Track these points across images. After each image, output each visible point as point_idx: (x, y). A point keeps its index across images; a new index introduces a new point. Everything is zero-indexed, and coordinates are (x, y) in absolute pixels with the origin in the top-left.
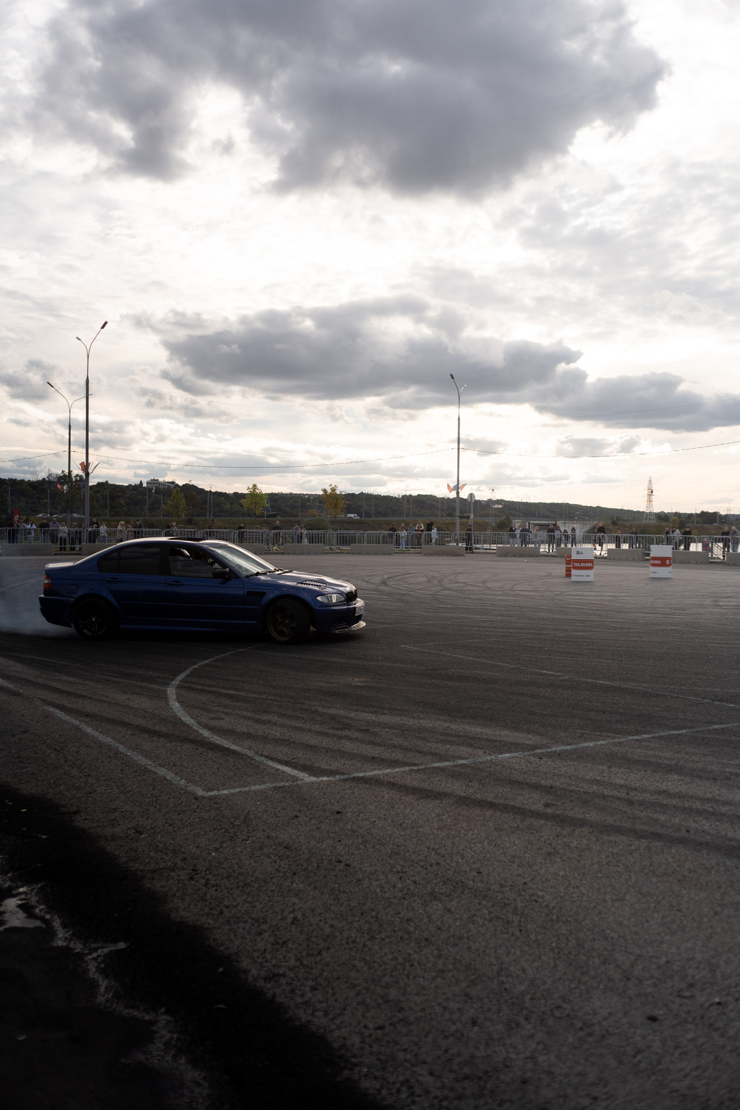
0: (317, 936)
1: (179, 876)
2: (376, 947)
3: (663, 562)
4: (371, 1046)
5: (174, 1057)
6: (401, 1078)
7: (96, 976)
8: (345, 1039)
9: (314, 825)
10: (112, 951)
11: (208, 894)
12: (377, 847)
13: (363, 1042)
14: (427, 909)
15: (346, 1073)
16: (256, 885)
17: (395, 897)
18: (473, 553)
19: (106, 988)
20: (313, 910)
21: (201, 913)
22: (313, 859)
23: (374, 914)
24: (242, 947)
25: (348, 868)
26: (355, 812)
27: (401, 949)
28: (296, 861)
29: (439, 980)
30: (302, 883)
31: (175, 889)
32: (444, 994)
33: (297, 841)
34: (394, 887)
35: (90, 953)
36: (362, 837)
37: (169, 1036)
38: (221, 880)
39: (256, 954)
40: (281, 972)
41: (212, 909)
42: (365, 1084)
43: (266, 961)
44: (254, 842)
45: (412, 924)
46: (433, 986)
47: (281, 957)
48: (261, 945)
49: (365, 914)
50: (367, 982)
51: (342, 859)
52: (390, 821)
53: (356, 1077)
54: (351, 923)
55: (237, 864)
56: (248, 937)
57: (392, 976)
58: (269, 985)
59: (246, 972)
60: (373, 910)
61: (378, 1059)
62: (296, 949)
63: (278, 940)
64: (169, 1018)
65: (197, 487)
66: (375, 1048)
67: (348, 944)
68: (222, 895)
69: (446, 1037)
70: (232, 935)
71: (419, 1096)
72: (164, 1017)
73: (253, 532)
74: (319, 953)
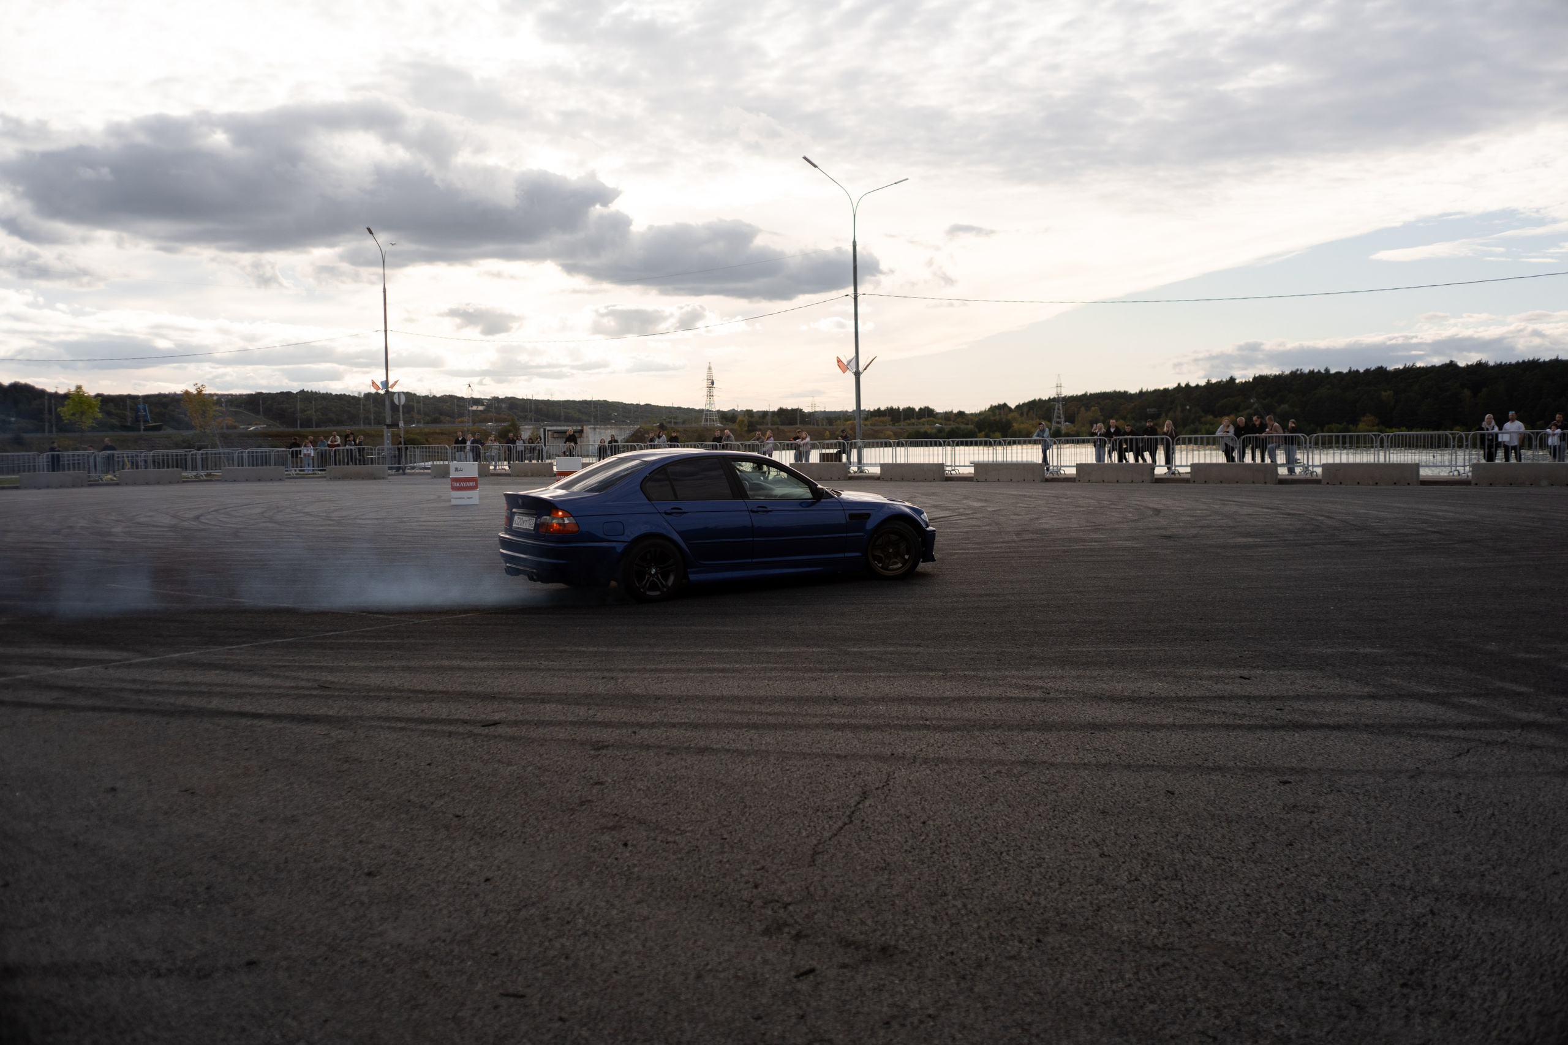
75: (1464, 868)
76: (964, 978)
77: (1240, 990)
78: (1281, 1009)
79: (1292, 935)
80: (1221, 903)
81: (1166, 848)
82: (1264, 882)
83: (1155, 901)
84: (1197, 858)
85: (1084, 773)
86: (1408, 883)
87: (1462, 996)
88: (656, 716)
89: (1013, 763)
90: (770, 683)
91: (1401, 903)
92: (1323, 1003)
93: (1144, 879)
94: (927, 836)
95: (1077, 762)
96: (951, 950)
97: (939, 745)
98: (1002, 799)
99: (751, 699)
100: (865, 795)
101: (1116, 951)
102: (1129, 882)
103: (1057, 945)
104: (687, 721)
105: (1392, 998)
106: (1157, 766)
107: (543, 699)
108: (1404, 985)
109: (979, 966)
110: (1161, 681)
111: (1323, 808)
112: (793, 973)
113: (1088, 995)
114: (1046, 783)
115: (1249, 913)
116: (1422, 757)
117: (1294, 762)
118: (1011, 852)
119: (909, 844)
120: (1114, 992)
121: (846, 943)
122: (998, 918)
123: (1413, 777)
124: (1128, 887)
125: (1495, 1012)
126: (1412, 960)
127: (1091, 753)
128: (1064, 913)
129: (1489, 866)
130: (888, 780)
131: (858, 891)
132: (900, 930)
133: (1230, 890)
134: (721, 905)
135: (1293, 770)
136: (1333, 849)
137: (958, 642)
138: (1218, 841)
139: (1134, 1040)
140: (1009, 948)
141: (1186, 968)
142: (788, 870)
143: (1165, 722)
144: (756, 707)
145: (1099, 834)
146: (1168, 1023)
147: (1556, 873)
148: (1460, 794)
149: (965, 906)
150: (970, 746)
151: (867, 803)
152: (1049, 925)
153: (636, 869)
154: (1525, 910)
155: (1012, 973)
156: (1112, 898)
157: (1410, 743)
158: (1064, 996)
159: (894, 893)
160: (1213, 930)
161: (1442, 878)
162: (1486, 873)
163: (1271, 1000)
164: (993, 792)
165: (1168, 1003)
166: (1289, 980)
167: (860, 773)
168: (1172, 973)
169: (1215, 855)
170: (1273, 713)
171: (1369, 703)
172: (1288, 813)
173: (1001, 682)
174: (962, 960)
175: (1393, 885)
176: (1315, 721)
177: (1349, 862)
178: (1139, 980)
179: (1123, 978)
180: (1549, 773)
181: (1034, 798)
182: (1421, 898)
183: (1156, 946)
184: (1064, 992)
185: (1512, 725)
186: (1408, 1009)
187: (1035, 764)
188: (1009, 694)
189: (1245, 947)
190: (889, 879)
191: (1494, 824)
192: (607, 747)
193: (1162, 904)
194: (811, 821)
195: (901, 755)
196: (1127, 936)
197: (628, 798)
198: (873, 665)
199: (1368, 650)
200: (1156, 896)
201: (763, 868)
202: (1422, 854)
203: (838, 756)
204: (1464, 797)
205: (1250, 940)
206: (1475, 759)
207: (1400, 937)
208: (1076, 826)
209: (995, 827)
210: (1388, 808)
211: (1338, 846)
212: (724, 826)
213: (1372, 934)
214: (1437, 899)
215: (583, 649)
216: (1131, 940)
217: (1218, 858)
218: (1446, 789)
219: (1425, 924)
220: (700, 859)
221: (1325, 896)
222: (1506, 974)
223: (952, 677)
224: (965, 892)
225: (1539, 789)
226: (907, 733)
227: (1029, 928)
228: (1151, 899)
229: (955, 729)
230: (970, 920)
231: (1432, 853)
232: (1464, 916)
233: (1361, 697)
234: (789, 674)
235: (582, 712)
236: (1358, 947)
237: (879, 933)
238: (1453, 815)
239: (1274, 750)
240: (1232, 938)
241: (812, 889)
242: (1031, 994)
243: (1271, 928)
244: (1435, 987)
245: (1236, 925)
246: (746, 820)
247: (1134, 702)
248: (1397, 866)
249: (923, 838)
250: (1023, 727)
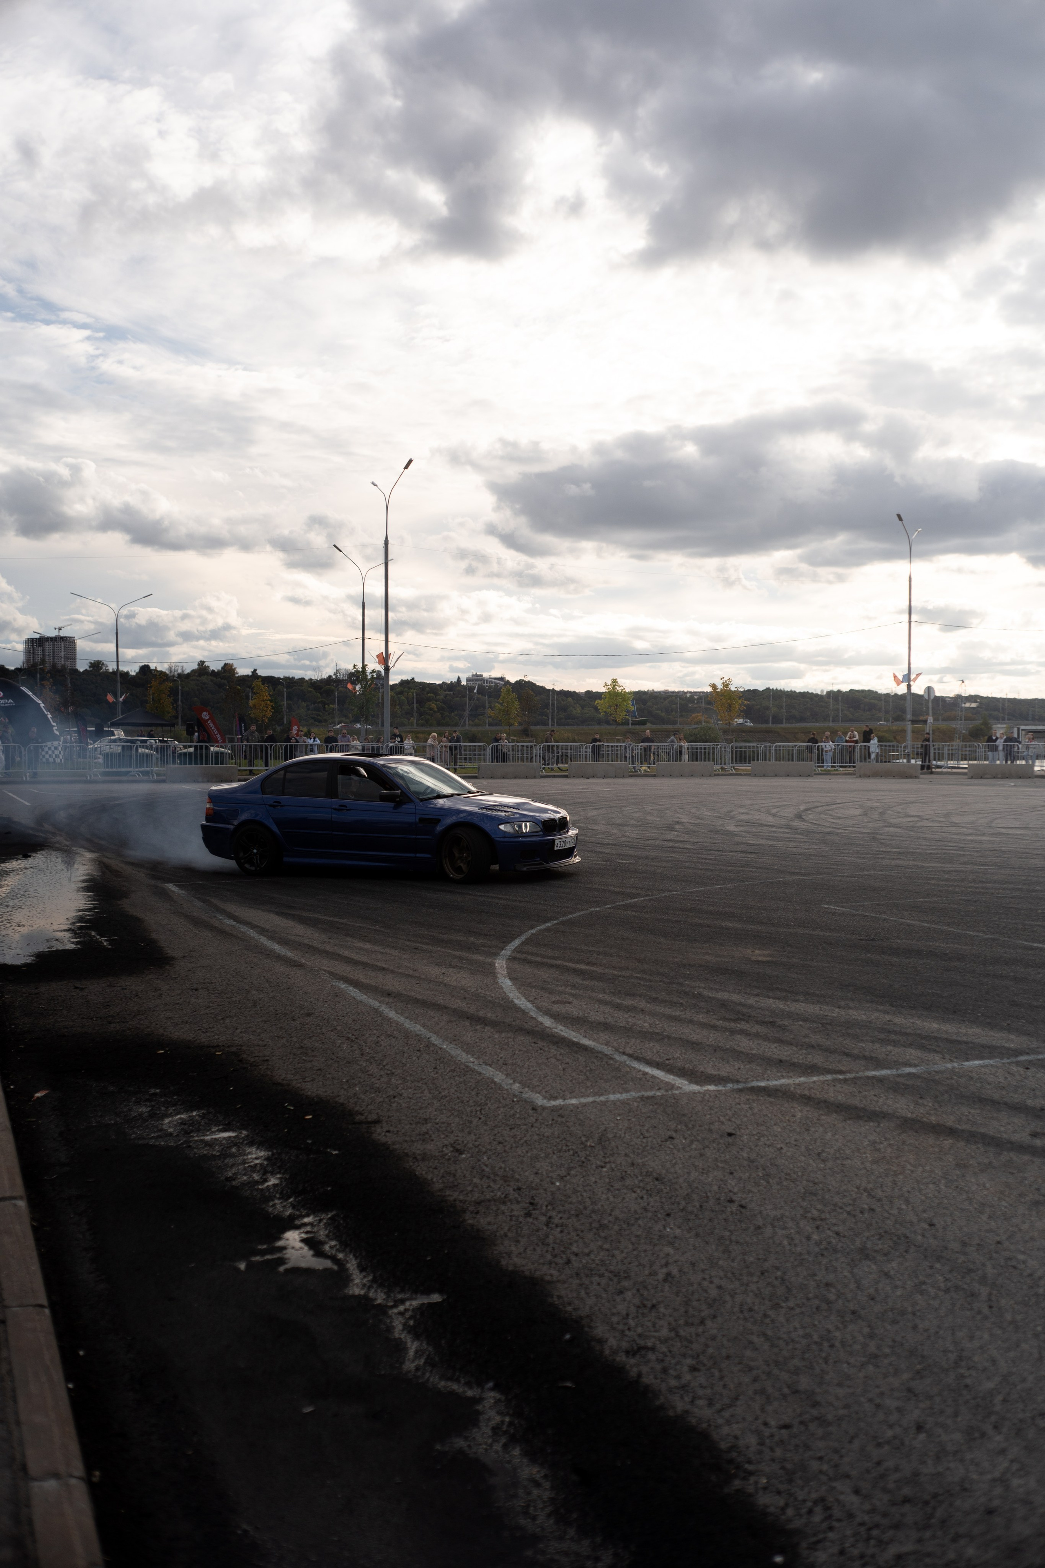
0: (699, 1300)
1: (512, 1210)
2: (782, 1319)
4: (772, 1449)
5: (505, 1446)
6: (814, 1496)
7: (403, 1336)
8: (736, 1438)
9: (696, 1150)
10: (423, 1304)
11: (551, 1237)
12: (784, 1183)
13: (761, 1444)
14: (856, 1270)
15: (737, 1483)
16: (616, 1227)
17: (809, 1253)
18: (932, 773)
19: (416, 1352)
20: (693, 1264)
21: (542, 1261)
22: (694, 1196)
23: (779, 1273)
24: (597, 1308)
25: (743, 1210)
26: (753, 1135)
27: (816, 1323)
28: (670, 1198)
29: (871, 1368)
30: (679, 1227)
31: (506, 1228)
32: (878, 1387)
33: (673, 1170)
34: (808, 1238)
35: (395, 1306)
36: (764, 1169)
37: (498, 1418)
38: (568, 1218)
39: (615, 1319)
40: (649, 1344)
41: (555, 1256)
42: (764, 1500)
43: (629, 1329)
44: (613, 1170)
45: (833, 1290)
46: (861, 1375)
47: (649, 1324)
48: (622, 1308)
49: (766, 1274)
50: (768, 1365)
51: (734, 1198)
52: (803, 1149)
53: (751, 1489)
54: (747, 1285)
55: (590, 1198)
56: (604, 1295)
57: (803, 1359)
58: (632, 1361)
59: (601, 1341)
60: (778, 1269)
61: (783, 1468)
62: (670, 1316)
63: (646, 1302)
64: (498, 1396)
65: (534, 684)
66: (778, 1453)
67: (742, 1312)
68: (570, 1239)
69: (879, 1445)
70: (583, 1293)
71: (839, 1520)
72: (492, 1394)
73: (612, 746)
74: (702, 1322)
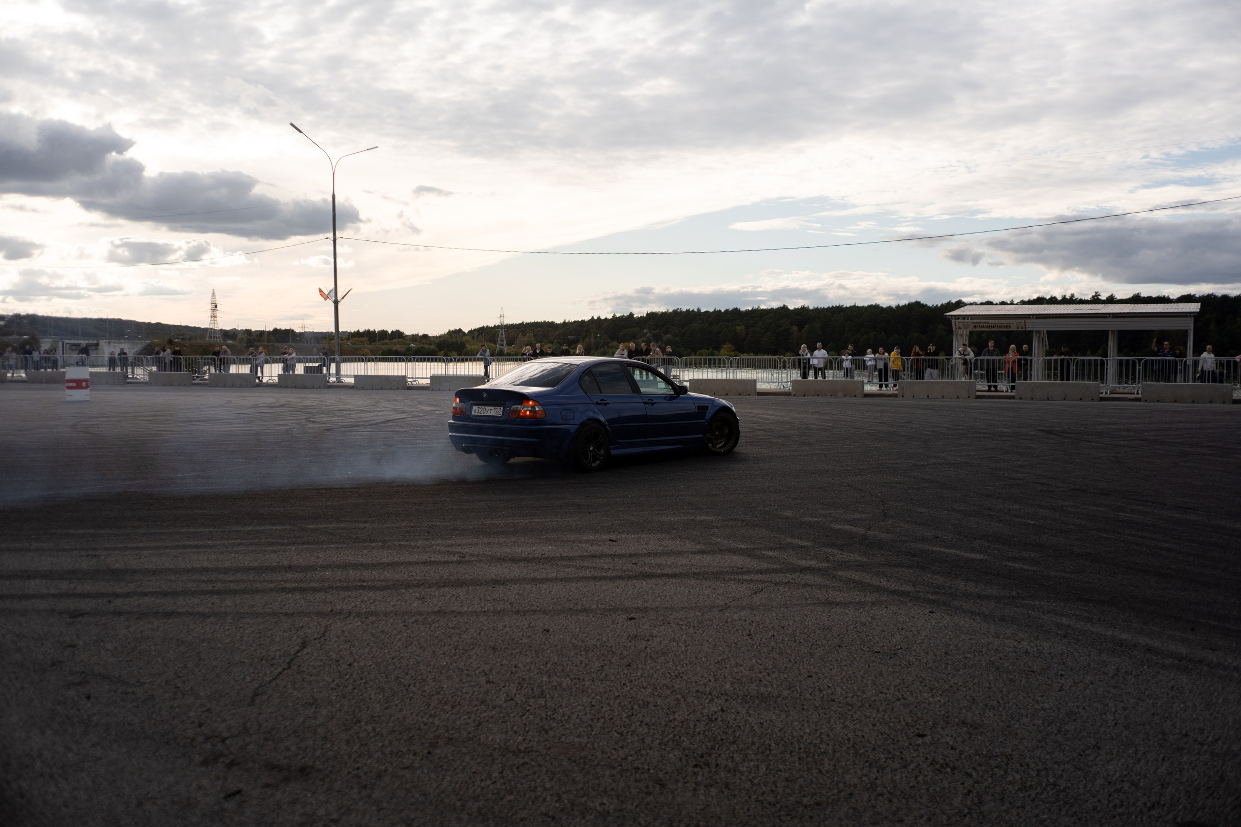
3: (79, 384)
75: (748, 676)
76: (365, 787)
77: (577, 779)
78: (605, 791)
79: (621, 734)
80: (572, 713)
81: (537, 673)
82: (606, 695)
83: (523, 715)
84: (559, 680)
85: (482, 619)
86: (708, 689)
87: (735, 771)
88: (132, 587)
89: (428, 613)
90: (236, 556)
91: (702, 705)
92: (637, 784)
93: (519, 699)
94: (351, 675)
95: (478, 610)
96: (357, 766)
97: (371, 601)
98: (416, 642)
99: (217, 570)
100: (304, 645)
101: (488, 756)
102: (506, 701)
103: (443, 755)
104: (158, 590)
105: (686, 776)
106: (540, 611)
107: (29, 575)
108: (696, 766)
109: (379, 776)
110: (551, 545)
111: (656, 636)
112: (222, 795)
113: (461, 792)
114: (453, 628)
115: (592, 720)
116: (730, 596)
117: (640, 603)
118: (417, 684)
119: (335, 682)
120: (482, 789)
121: (271, 767)
122: (399, 737)
123: (722, 610)
124: (505, 705)
125: (756, 781)
126: (704, 747)
127: (491, 603)
128: (452, 730)
129: (765, 674)
130: (325, 632)
131: (287, 724)
132: (318, 753)
133: (580, 703)
134: (167, 743)
135: (638, 609)
136: (659, 667)
137: (398, 518)
138: (576, 666)
139: (492, 824)
140: (404, 761)
141: (540, 765)
142: (229, 710)
143: (549, 576)
144: (221, 576)
145: (488, 666)
146: (521, 809)
147: (810, 676)
148: (752, 622)
149: (374, 730)
150: (397, 601)
151: (305, 651)
152: (439, 740)
153: (95, 718)
154: (786, 704)
155: (404, 780)
156: (491, 715)
157: (723, 585)
158: (443, 795)
159: (317, 723)
160: (564, 735)
161: (732, 684)
162: (763, 679)
163: (599, 785)
164: (410, 637)
165: (522, 794)
166: (614, 768)
167: (302, 627)
168: (528, 769)
169: (573, 677)
170: (630, 566)
171: (698, 557)
172: (630, 642)
173: (428, 550)
174: (365, 773)
175: (698, 691)
176: (659, 571)
177: (669, 676)
178: (502, 777)
179: (490, 777)
180: (814, 604)
181: (441, 640)
182: (716, 700)
183: (520, 750)
184: (443, 792)
185: (794, 569)
186: (696, 784)
187: (445, 613)
188: (433, 559)
189: (586, 745)
190: (315, 712)
191: (773, 643)
192: (82, 615)
193: (528, 717)
194: (255, 668)
195: (338, 611)
196: (499, 744)
197: (96, 657)
198: (325, 539)
199: (703, 518)
200: (525, 711)
201: (208, 710)
202: (721, 667)
203: (286, 614)
204: (754, 624)
205: (590, 740)
206: (766, 595)
207: (697, 730)
208: (471, 661)
209: (407, 665)
210: (701, 634)
211: (663, 665)
212: (179, 677)
213: (678, 729)
214: (727, 700)
215: (72, 531)
216: (501, 747)
217: (575, 679)
218: (743, 618)
219: (716, 719)
220: (153, 706)
221: (648, 702)
222: (768, 752)
223: (389, 546)
224: (376, 718)
225: (806, 616)
226: (347, 593)
227: (423, 744)
228: (520, 714)
229: (387, 588)
230: (376, 741)
231: (728, 666)
232: (744, 711)
233: (694, 553)
234: (253, 548)
235: (64, 586)
236: (667, 739)
237: (300, 757)
238: (745, 637)
239: (626, 595)
240: (577, 740)
241: (248, 724)
242: (417, 796)
243: (607, 730)
244: (717, 765)
245: (581, 730)
246: (199, 671)
247: (529, 561)
248: (702, 677)
249: (347, 677)
250: (441, 584)
